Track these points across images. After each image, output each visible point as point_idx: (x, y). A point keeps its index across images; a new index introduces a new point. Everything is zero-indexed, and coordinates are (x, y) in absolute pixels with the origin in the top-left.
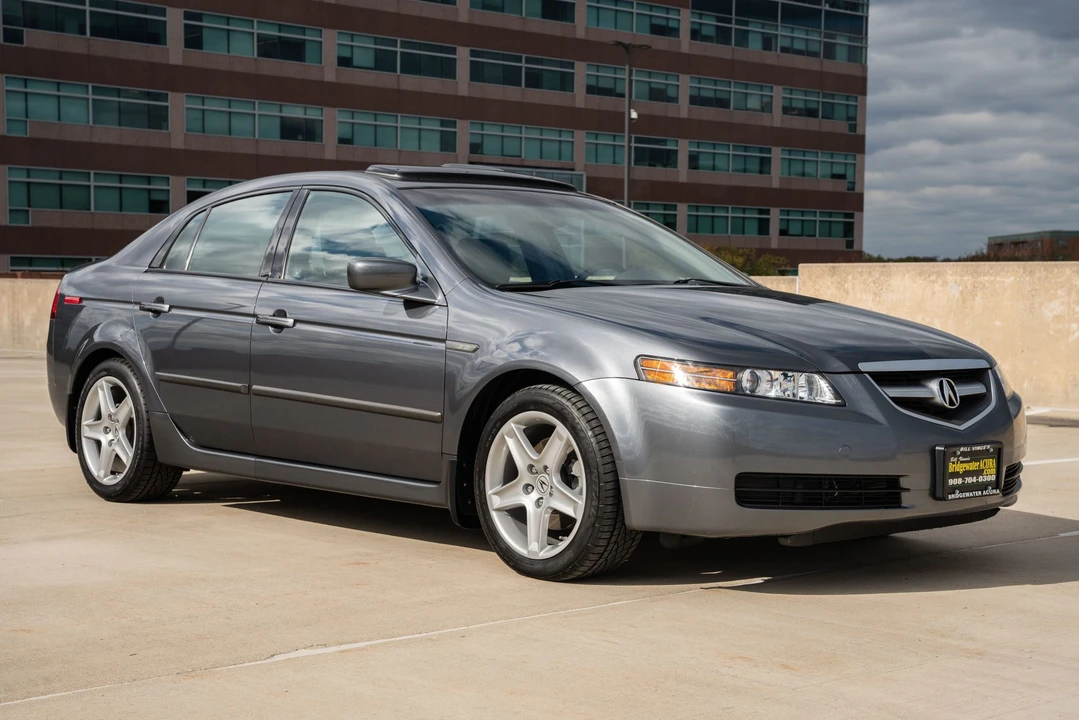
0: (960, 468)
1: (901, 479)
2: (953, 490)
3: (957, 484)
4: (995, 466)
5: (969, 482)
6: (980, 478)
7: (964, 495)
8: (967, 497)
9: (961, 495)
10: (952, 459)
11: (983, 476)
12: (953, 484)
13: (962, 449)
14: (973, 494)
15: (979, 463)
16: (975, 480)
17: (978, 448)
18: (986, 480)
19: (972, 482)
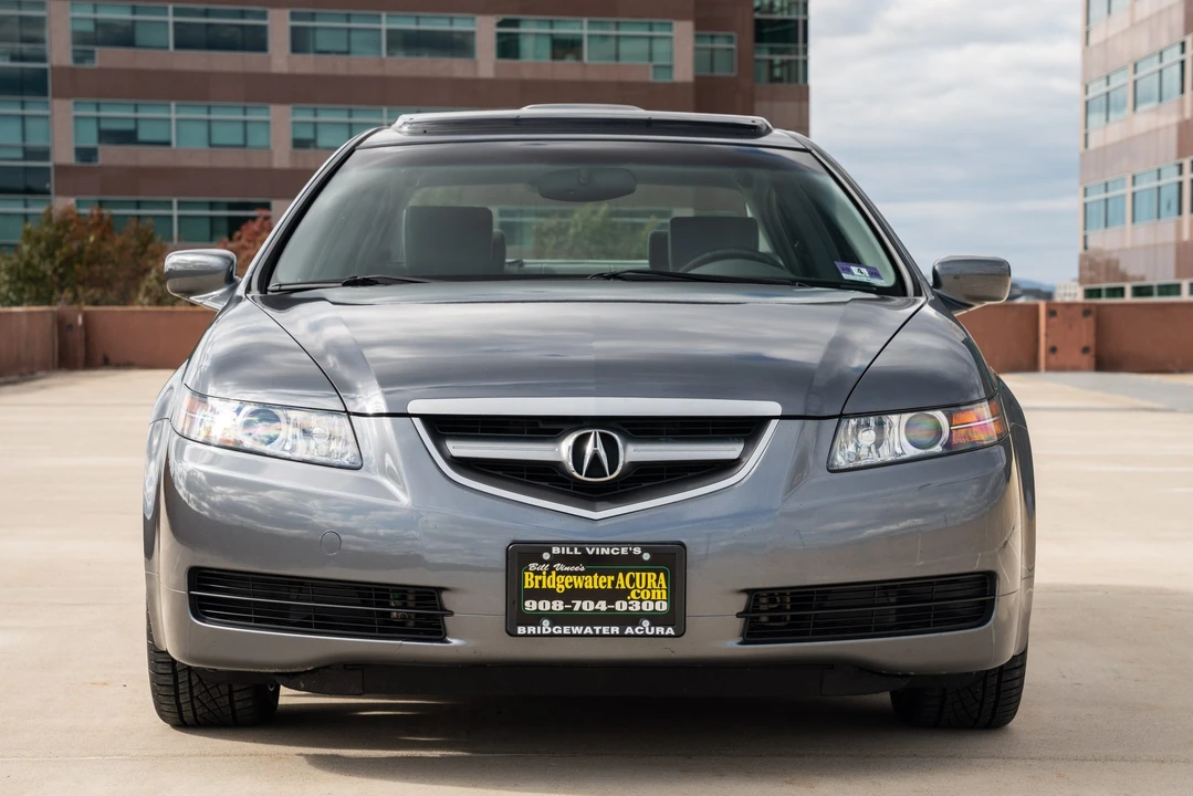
0: (560, 584)
1: (444, 596)
2: (535, 618)
3: (551, 610)
4: (664, 586)
5: (585, 608)
6: (618, 603)
7: (566, 630)
8: (577, 635)
9: (557, 630)
10: (533, 566)
11: (628, 601)
12: (538, 610)
13: (556, 550)
14: (594, 631)
15: (612, 578)
16: (602, 606)
17: (605, 551)
18: (638, 608)
19: (595, 610)
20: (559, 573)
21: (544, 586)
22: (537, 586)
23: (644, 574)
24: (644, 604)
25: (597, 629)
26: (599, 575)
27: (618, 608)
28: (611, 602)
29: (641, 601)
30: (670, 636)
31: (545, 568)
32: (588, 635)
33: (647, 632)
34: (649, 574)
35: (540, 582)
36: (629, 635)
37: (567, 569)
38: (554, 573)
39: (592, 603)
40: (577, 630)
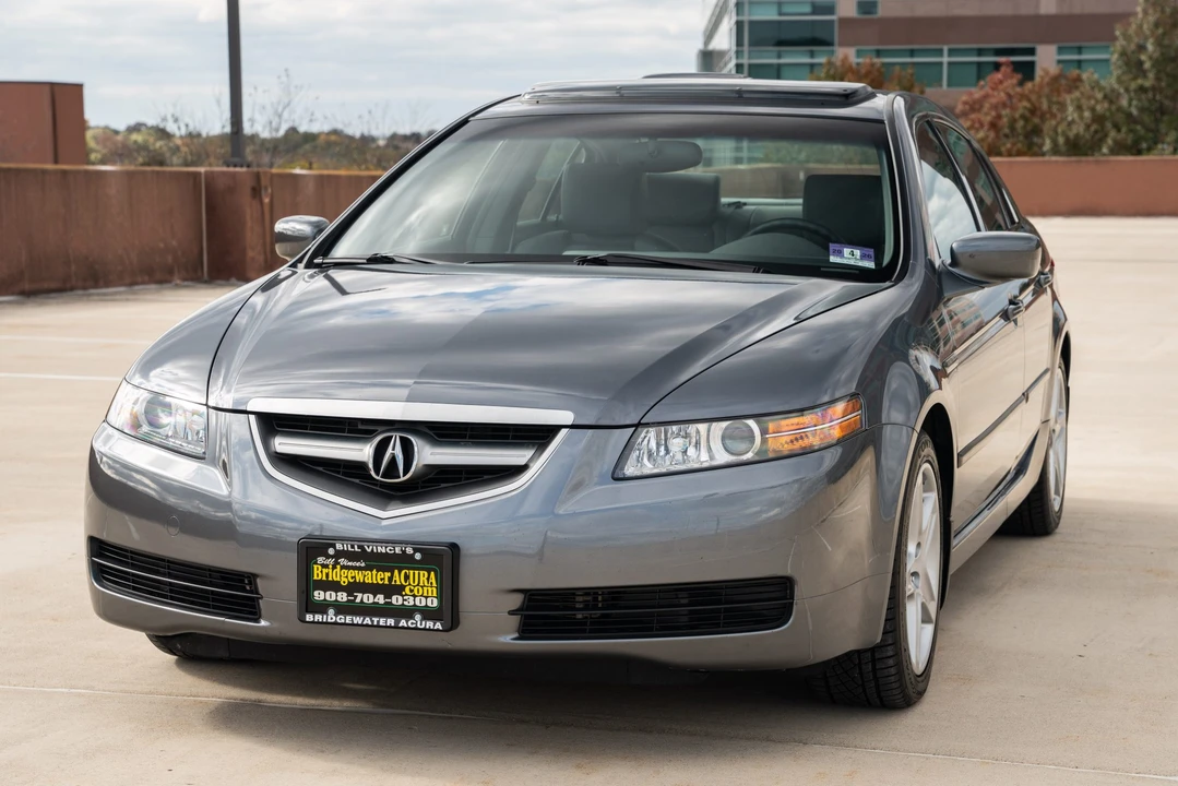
0: (344, 577)
1: (258, 581)
2: (322, 608)
3: (336, 600)
4: (434, 584)
5: (365, 600)
6: (394, 598)
7: (348, 619)
8: (357, 625)
9: (340, 619)
10: (320, 560)
11: (403, 596)
12: (325, 600)
13: (339, 546)
14: (372, 621)
15: (389, 574)
16: (380, 599)
17: (381, 550)
18: (412, 603)
19: (374, 603)
20: (343, 567)
21: (330, 579)
22: (324, 578)
23: (417, 572)
24: (418, 599)
25: (375, 620)
26: (378, 571)
27: (394, 602)
28: (388, 596)
29: (414, 596)
30: (438, 630)
31: (331, 562)
32: (367, 625)
33: (419, 626)
34: (422, 573)
35: (327, 575)
36: (403, 628)
37: (350, 564)
38: (338, 567)
39: (371, 596)
40: (358, 620)
